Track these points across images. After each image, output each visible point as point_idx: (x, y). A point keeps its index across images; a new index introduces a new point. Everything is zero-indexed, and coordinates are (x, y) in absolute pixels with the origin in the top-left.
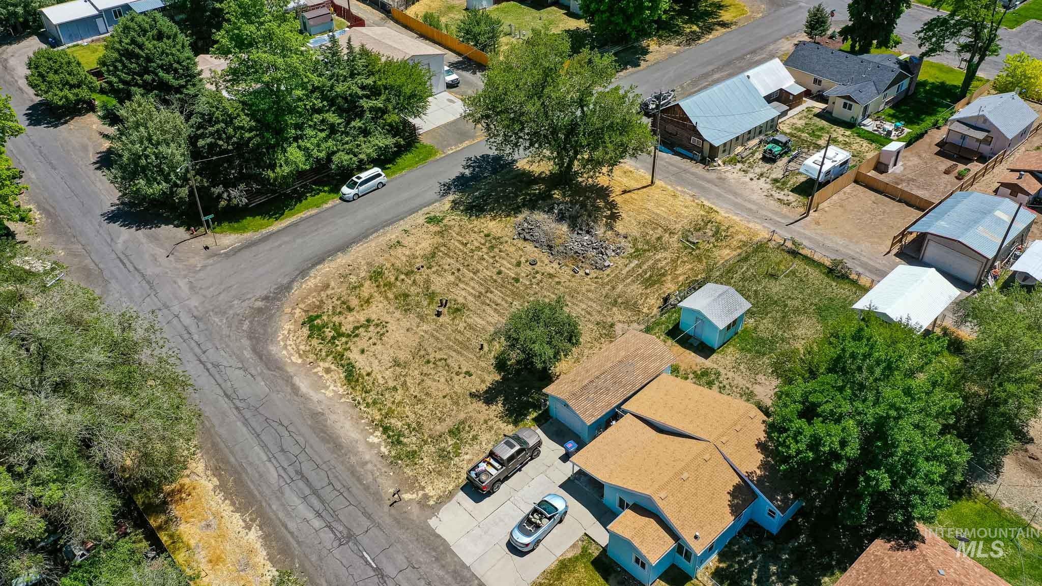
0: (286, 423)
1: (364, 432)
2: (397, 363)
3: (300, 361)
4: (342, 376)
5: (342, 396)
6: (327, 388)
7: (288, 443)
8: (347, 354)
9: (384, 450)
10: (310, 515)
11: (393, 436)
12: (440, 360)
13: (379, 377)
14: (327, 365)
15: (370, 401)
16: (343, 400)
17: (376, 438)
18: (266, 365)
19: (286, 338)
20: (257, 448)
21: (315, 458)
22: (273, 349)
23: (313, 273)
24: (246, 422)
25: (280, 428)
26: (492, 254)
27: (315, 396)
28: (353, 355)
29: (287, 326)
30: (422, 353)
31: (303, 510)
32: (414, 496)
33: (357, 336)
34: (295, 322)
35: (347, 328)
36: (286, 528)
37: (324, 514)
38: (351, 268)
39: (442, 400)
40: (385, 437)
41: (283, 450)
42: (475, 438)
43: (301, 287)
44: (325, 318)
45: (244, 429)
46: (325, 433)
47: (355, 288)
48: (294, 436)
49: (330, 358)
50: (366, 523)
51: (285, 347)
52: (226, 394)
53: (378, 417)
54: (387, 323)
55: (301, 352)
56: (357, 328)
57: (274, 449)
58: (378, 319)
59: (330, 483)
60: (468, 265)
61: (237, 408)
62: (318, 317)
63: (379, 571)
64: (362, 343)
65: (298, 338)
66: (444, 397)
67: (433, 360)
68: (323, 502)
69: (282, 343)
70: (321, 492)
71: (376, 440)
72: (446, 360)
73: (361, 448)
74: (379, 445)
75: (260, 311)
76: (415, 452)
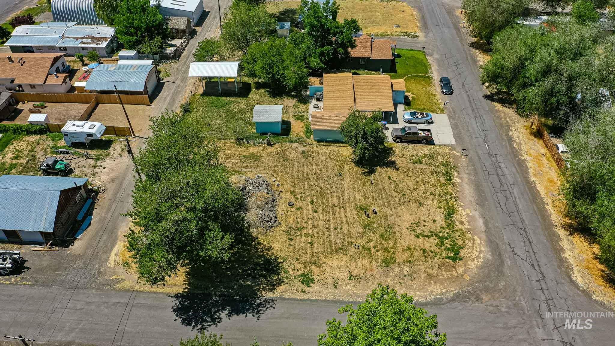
0: (500, 209)
1: (461, 185)
2: (421, 204)
3: (476, 237)
4: (455, 216)
5: (462, 206)
6: (467, 215)
7: (502, 200)
8: (444, 225)
9: (456, 174)
10: (505, 169)
11: (448, 176)
12: (397, 192)
13: (435, 204)
14: (460, 226)
15: (448, 196)
16: (462, 204)
17: (456, 180)
18: (498, 248)
19: (478, 257)
20: (520, 205)
21: (491, 188)
22: (489, 256)
23: (430, 298)
24: (523, 222)
25: (504, 208)
26: (305, 225)
27: (477, 214)
28: (441, 222)
29: (472, 265)
30: (402, 201)
31: (507, 172)
32: (455, 153)
33: (431, 232)
34: (465, 265)
35: (434, 241)
36: (517, 171)
37: (498, 166)
38: (401, 281)
39: (413, 176)
40: (452, 178)
41: (506, 198)
42: (413, 156)
43: (447, 291)
44: (444, 255)
45: (524, 218)
46: (480, 194)
47: (410, 262)
48: (497, 201)
49: (456, 228)
50: (481, 156)
51: (480, 252)
52: (531, 243)
53: (449, 186)
54: (407, 228)
55: (472, 242)
56: (428, 237)
57: (510, 200)
58: (411, 234)
59: (489, 175)
60: (327, 228)
61: (526, 231)
62: (449, 258)
63: (485, 141)
64: (431, 226)
65: (470, 253)
66: (410, 177)
67: (401, 195)
68: (496, 170)
69: (482, 256)
70: (495, 173)
71: (457, 179)
72: (394, 190)
73: (466, 180)
74: (457, 177)
75: (487, 290)
76: (443, 165)
